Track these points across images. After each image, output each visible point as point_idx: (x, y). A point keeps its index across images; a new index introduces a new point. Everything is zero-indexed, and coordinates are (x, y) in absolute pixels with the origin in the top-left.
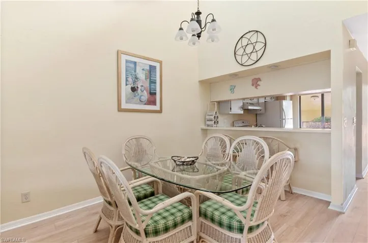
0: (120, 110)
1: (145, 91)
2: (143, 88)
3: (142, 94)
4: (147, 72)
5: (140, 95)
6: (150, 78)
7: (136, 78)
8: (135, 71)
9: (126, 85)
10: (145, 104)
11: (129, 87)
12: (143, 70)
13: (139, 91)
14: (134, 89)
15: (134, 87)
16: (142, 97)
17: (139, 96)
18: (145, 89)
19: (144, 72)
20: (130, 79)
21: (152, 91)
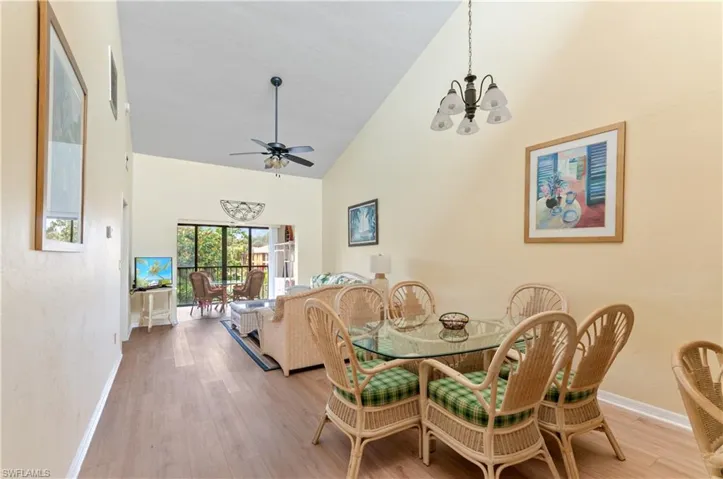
0: (528, 240)
1: (575, 202)
2: (571, 197)
3: (571, 207)
4: (582, 163)
5: (564, 210)
6: (589, 172)
7: (558, 181)
8: (555, 170)
9: (538, 199)
10: (576, 227)
11: (543, 200)
12: (573, 161)
13: (563, 204)
14: (551, 204)
15: (553, 200)
16: (568, 215)
17: (562, 213)
18: (576, 197)
19: (575, 165)
20: (545, 188)
21: (592, 199)
